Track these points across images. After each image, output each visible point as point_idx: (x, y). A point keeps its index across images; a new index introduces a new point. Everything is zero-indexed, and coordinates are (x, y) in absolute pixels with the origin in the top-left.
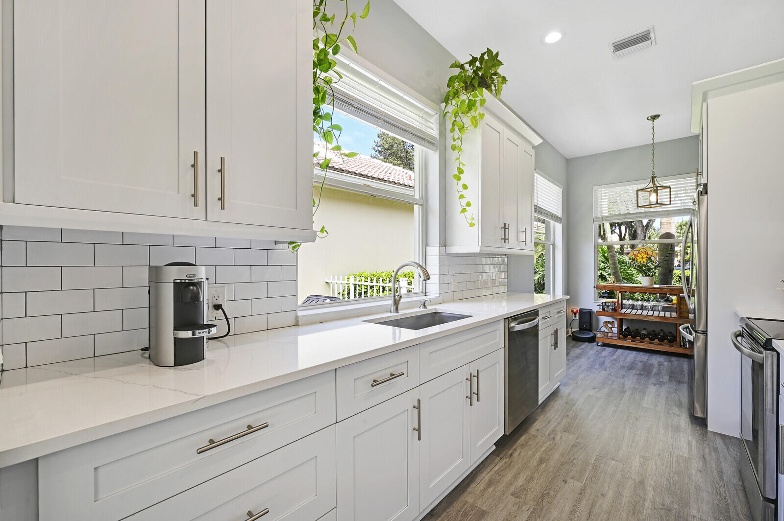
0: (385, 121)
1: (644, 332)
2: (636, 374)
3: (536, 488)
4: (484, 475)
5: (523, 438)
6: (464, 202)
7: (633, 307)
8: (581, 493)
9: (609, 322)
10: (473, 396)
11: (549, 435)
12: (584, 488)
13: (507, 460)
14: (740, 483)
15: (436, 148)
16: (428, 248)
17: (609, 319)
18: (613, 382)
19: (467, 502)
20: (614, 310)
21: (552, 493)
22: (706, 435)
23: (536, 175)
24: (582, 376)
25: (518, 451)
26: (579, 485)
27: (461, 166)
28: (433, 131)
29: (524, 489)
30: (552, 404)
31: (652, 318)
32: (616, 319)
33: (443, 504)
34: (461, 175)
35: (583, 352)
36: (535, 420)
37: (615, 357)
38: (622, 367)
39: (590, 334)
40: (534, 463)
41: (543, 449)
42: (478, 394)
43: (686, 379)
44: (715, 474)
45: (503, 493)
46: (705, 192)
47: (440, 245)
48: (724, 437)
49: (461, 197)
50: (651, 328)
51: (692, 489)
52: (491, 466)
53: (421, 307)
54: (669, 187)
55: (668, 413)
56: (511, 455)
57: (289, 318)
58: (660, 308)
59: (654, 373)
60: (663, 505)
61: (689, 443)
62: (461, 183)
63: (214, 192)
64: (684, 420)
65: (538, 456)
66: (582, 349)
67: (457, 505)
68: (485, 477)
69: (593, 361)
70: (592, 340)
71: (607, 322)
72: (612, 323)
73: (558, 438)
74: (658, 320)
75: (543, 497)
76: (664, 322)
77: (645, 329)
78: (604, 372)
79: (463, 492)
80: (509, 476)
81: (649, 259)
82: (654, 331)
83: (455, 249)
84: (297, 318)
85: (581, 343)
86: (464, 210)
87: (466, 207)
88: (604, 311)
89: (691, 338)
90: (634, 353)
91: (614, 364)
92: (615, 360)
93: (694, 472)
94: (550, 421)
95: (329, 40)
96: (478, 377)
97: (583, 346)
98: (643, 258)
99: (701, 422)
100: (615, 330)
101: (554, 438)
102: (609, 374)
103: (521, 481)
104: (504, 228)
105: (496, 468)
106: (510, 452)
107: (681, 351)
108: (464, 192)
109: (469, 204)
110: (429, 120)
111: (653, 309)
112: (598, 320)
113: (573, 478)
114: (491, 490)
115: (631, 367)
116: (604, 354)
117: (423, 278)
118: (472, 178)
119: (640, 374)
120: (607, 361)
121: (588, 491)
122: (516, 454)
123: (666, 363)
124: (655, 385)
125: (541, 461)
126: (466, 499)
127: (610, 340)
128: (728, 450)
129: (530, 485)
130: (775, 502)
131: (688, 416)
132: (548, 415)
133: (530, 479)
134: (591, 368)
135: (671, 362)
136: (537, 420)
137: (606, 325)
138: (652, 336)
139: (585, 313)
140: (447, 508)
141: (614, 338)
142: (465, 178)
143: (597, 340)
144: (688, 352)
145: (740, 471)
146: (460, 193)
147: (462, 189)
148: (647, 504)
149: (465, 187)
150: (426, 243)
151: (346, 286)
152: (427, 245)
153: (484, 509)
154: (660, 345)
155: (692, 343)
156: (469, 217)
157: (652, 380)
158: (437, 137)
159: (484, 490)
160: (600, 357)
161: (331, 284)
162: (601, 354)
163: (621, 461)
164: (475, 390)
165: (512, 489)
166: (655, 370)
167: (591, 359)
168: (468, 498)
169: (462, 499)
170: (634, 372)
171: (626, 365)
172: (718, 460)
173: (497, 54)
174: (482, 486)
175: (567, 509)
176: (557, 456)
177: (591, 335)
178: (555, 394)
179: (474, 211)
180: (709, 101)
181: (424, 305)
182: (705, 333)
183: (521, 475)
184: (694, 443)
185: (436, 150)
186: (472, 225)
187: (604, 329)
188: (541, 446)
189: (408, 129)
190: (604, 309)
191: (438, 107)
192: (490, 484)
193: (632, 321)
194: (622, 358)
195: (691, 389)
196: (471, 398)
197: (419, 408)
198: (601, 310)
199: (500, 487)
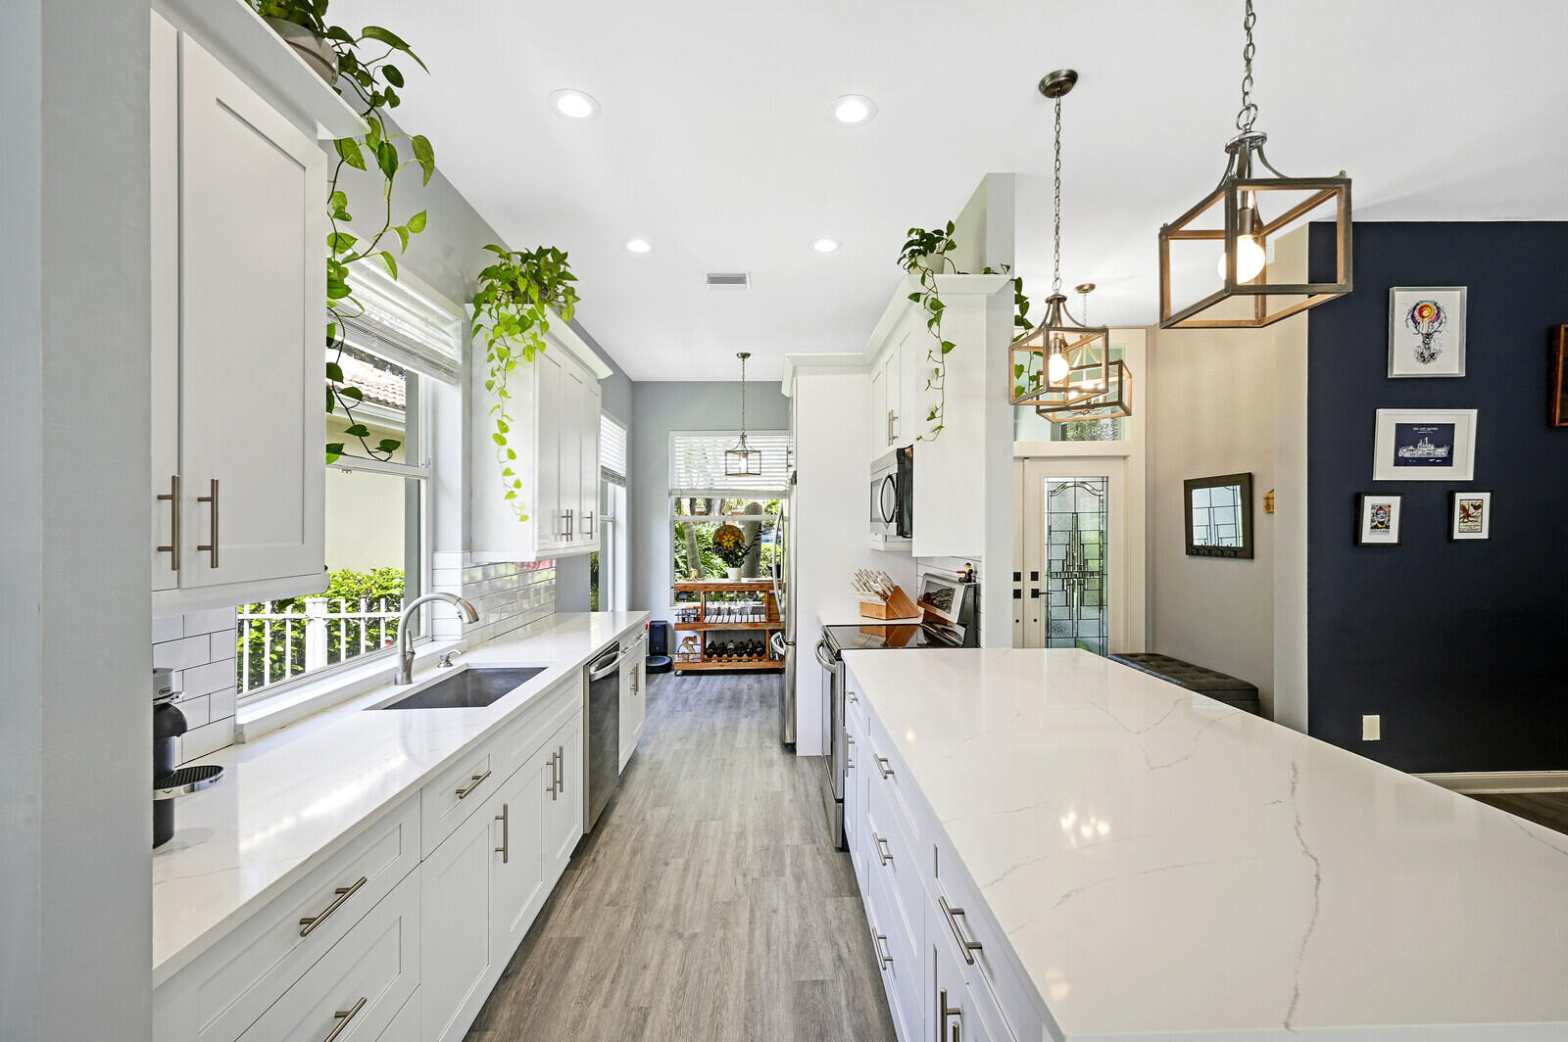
0: (380, 338)
1: (731, 646)
2: (725, 707)
3: (634, 886)
4: (564, 898)
5: (604, 834)
6: (510, 481)
7: (719, 612)
8: (686, 869)
9: (690, 639)
10: (557, 785)
11: (637, 817)
12: (688, 861)
13: (590, 868)
14: (821, 800)
15: (455, 380)
16: (439, 556)
17: (690, 634)
18: (702, 724)
19: (551, 939)
20: (697, 619)
21: (654, 883)
22: (794, 762)
23: (602, 417)
24: (662, 727)
25: (602, 851)
26: (680, 862)
27: (505, 420)
28: (453, 352)
29: (620, 892)
30: (632, 775)
31: (740, 625)
32: (698, 632)
33: (518, 958)
34: (504, 435)
35: (658, 689)
36: (615, 804)
37: (699, 689)
38: (710, 701)
39: (665, 660)
40: (626, 858)
41: (633, 838)
42: (561, 782)
43: (777, 701)
44: (803, 799)
45: (597, 907)
46: (794, 480)
47: (463, 549)
48: (809, 758)
49: (507, 472)
50: (738, 639)
51: (785, 821)
52: (571, 884)
53: (442, 665)
54: (760, 452)
55: (761, 748)
56: (594, 860)
58: (749, 611)
59: (744, 701)
60: (762, 846)
61: (782, 777)
62: (505, 448)
63: (193, 535)
64: (775, 751)
65: (628, 848)
66: (657, 684)
67: (539, 949)
68: (567, 899)
69: (674, 701)
70: (668, 668)
71: (689, 638)
72: (693, 639)
73: (648, 818)
74: (748, 628)
75: (645, 890)
76: (754, 631)
77: (732, 641)
78: (688, 713)
79: (542, 930)
80: (598, 886)
81: (737, 543)
82: (742, 643)
83: (492, 556)
84: (239, 729)
85: (654, 675)
86: (511, 495)
87: (514, 489)
88: (684, 624)
89: (781, 651)
90: (721, 677)
91: (700, 700)
92: (700, 693)
93: (786, 803)
94: (634, 800)
95: (340, 242)
96: (561, 757)
97: (657, 681)
98: (729, 541)
99: (790, 748)
100: (698, 649)
101: (643, 820)
102: (696, 716)
103: (615, 885)
104: (567, 517)
105: (578, 885)
106: (592, 857)
107: (770, 665)
108: (510, 464)
109: (518, 485)
110: (444, 328)
111: (741, 612)
112: (674, 637)
113: (673, 857)
114: (579, 912)
115: (719, 700)
116: (686, 686)
117: (466, 619)
118: (523, 441)
119: (731, 707)
120: (691, 697)
121: (692, 863)
122: (600, 858)
123: (756, 685)
124: (746, 717)
125: (634, 852)
126: (549, 936)
127: (692, 665)
128: (813, 771)
129: (627, 886)
130: (842, 801)
131: (779, 746)
132: (630, 793)
133: (627, 878)
134: (672, 711)
135: (760, 682)
136: (617, 804)
137: (685, 645)
138: (740, 650)
139: (658, 628)
140: (525, 959)
141: (696, 661)
142: (511, 441)
143: (676, 668)
144: (777, 665)
145: (821, 789)
146: (505, 466)
147: (506, 459)
148: (749, 852)
149: (512, 455)
150: (434, 546)
152: (435, 550)
153: (577, 935)
154: (749, 661)
155: (782, 658)
156: (519, 505)
157: (743, 711)
158: (459, 360)
159: (570, 916)
160: (681, 693)
162: (681, 687)
163: (720, 819)
164: (558, 779)
165: (607, 898)
166: (745, 697)
167: (671, 699)
168: (552, 933)
169: (544, 937)
170: (723, 705)
171: (713, 698)
172: (805, 784)
173: (566, 255)
174: (566, 912)
175: (674, 891)
176: (651, 840)
177: (667, 661)
178: (632, 762)
179: (528, 495)
180: (799, 377)
181: (447, 661)
182: (794, 644)
183: (613, 879)
184: (785, 775)
185: (458, 383)
186: (524, 518)
187: (683, 649)
188: (631, 835)
189: (415, 351)
190: (684, 619)
191: (462, 311)
192: (576, 905)
193: (717, 632)
194: (707, 689)
195: (783, 713)
196: (554, 790)
197: (505, 818)
198: (681, 622)
199: (590, 904)
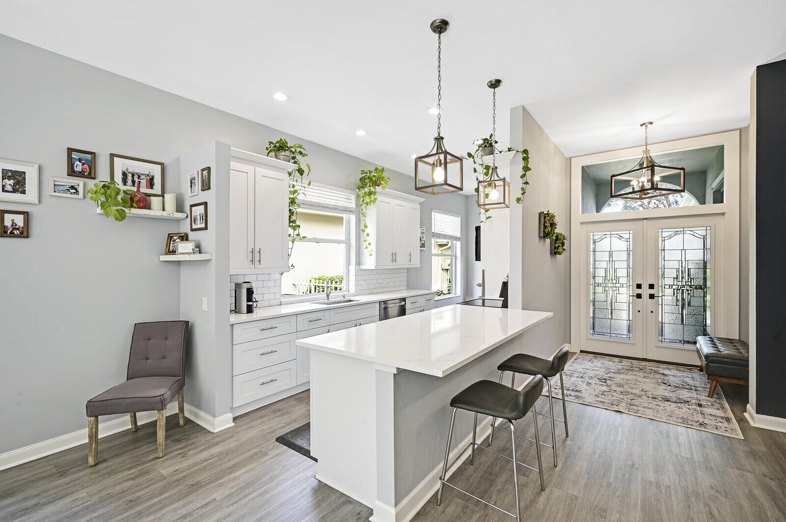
6: (367, 243)
15: (353, 213)
16: (350, 266)
23: (433, 213)
27: (366, 224)
34: (365, 229)
47: (356, 264)
49: (365, 241)
57: (278, 302)
62: (365, 233)
63: (257, 259)
83: (364, 267)
84: (281, 302)
86: (367, 247)
108: (367, 238)
109: (370, 244)
118: (371, 230)
142: (367, 231)
146: (365, 239)
147: (366, 236)
149: (368, 235)
150: (348, 264)
151: (309, 287)
152: (349, 265)
156: (370, 250)
158: (355, 207)
161: (297, 286)
179: (373, 247)
181: (344, 297)
185: (354, 216)
186: (371, 255)
191: (355, 192)
